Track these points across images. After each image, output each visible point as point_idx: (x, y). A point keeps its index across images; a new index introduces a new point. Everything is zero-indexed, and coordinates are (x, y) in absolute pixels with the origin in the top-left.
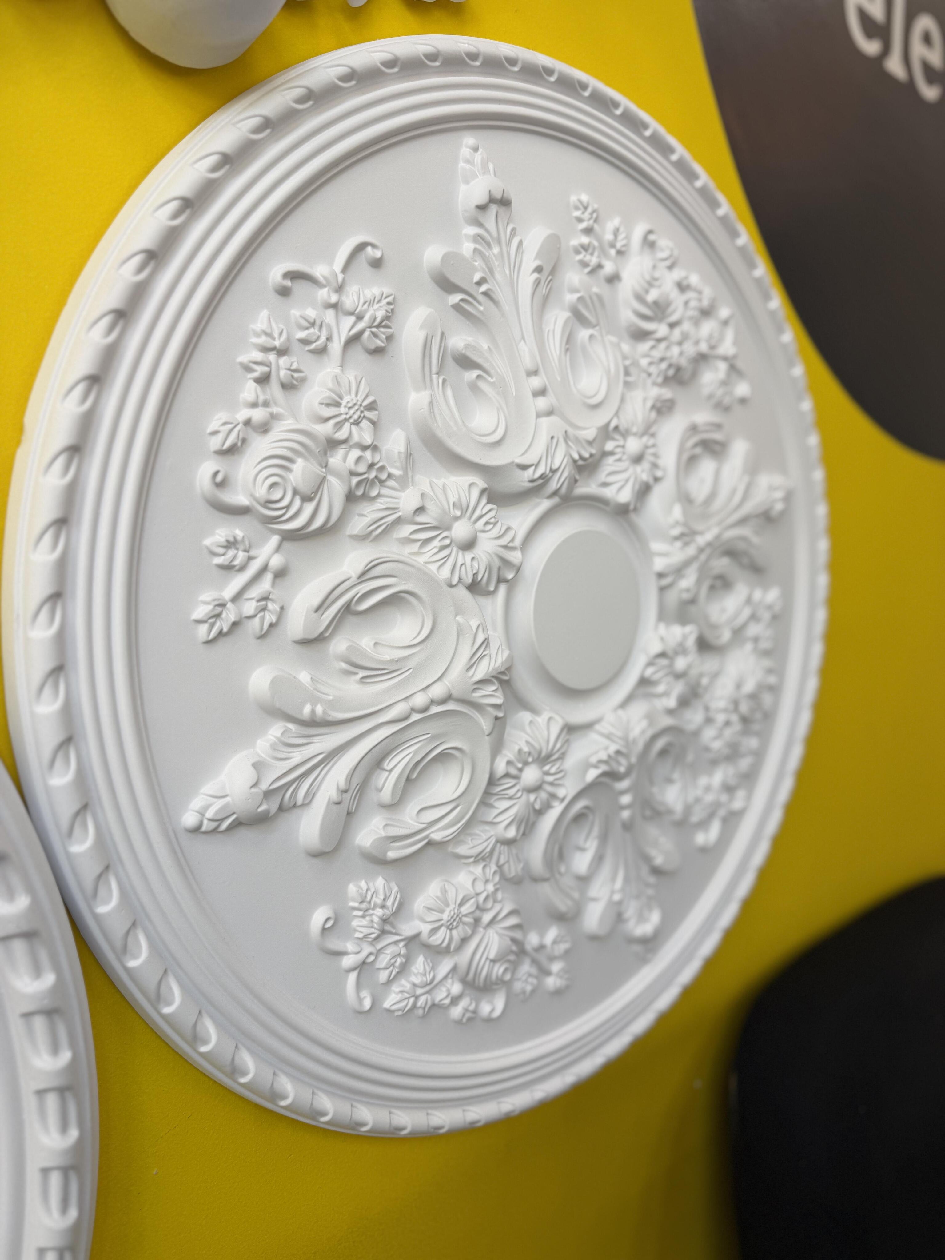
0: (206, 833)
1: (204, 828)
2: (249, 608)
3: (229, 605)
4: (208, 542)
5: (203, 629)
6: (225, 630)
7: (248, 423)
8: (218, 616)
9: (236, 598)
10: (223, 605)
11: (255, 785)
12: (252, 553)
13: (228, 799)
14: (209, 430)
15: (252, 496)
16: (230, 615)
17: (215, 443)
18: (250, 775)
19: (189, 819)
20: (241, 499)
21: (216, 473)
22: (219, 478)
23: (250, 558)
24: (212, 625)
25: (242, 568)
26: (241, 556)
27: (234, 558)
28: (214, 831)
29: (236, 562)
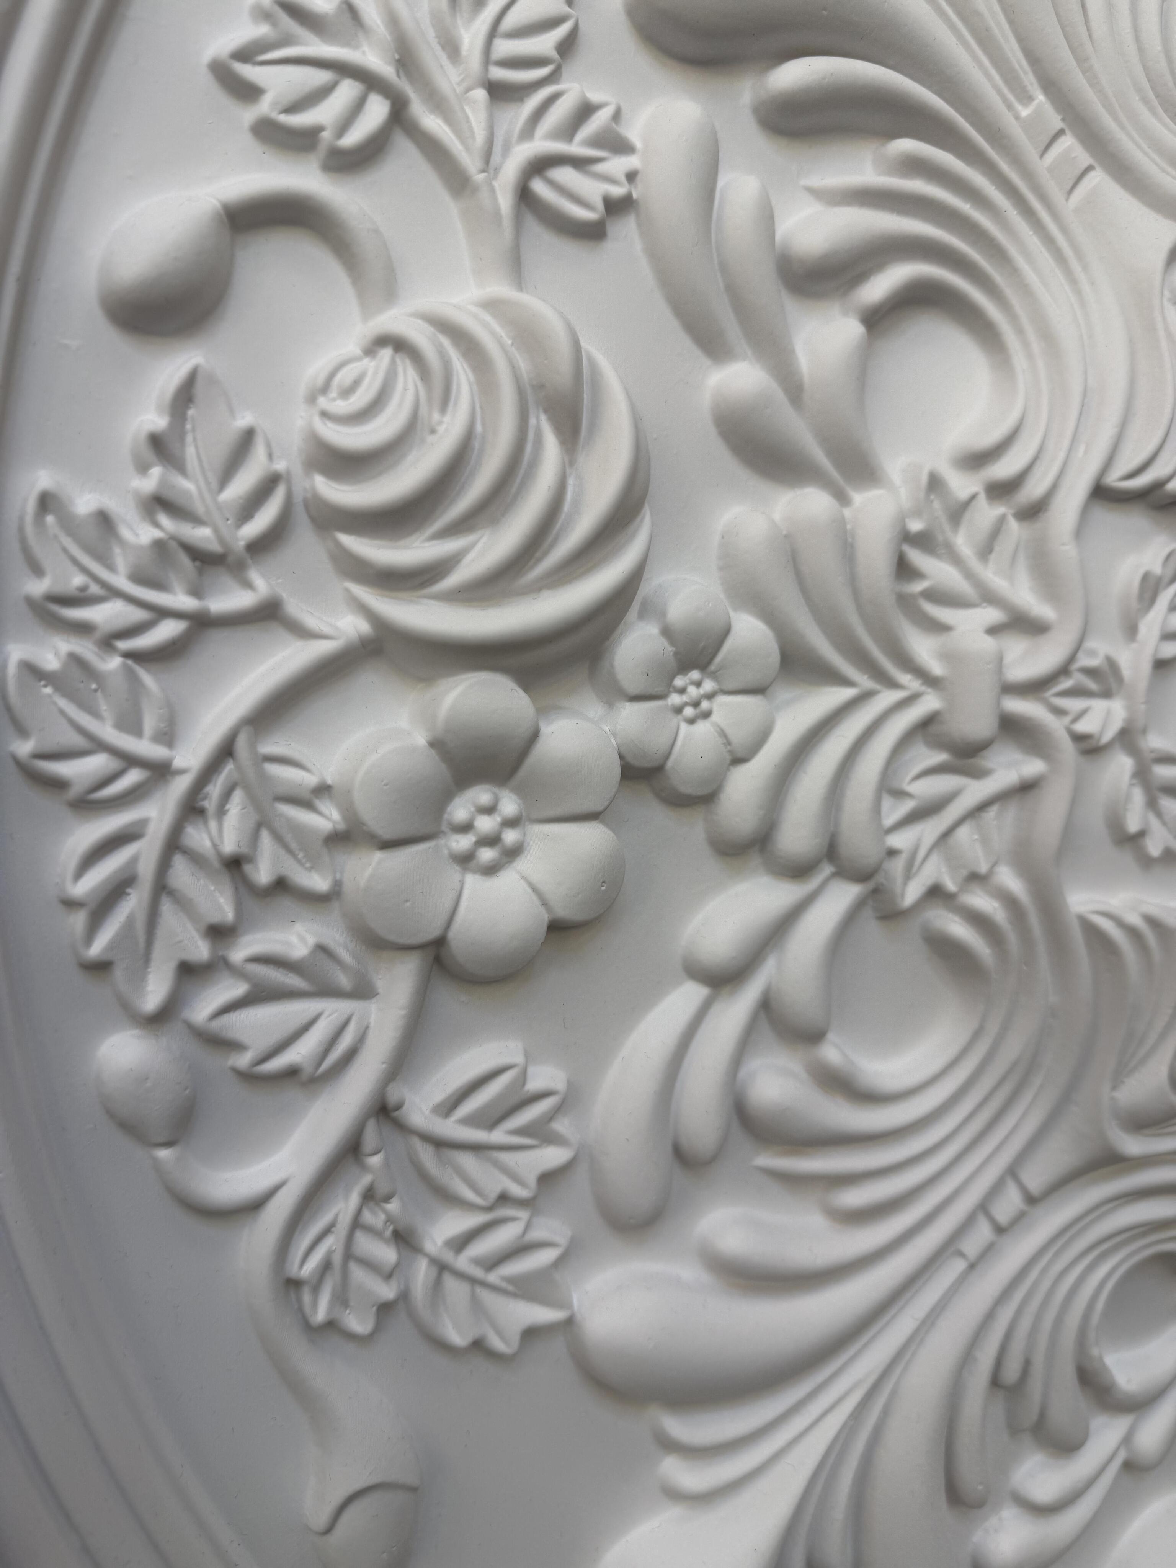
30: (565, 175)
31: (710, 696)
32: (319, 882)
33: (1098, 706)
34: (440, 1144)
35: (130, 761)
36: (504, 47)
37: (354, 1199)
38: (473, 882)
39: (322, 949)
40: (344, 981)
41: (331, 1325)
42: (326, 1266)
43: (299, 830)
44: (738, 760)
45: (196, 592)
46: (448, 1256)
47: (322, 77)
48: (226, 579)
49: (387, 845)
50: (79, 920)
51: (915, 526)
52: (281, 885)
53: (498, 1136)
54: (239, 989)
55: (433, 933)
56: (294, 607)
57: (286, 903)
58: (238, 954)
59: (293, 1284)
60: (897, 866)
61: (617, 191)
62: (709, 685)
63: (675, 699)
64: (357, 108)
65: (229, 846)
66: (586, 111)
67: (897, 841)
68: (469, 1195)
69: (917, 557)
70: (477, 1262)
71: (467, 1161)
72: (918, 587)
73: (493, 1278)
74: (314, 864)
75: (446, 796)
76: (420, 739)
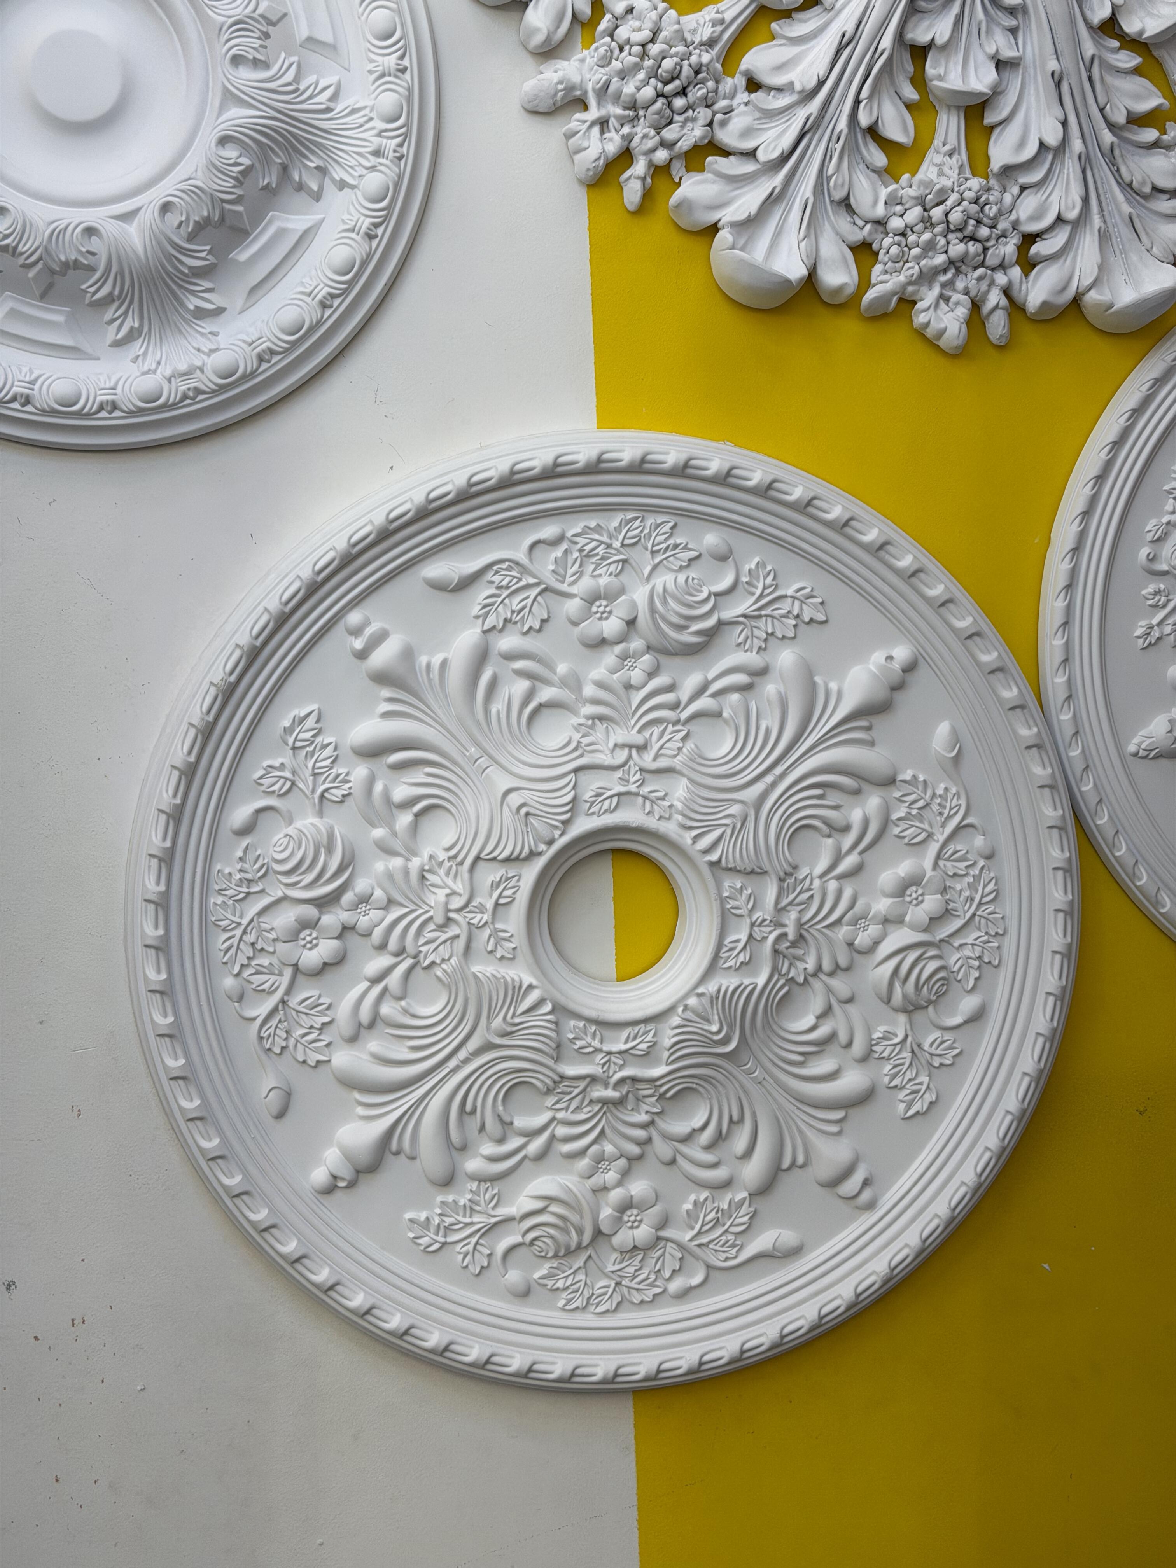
0: (1141, 758)
1: (1140, 755)
2: (1168, 629)
3: (1156, 628)
4: (1143, 592)
5: (1142, 640)
6: (1153, 642)
7: (1168, 523)
8: (1149, 634)
9: (1159, 624)
10: (1152, 628)
11: (1170, 732)
12: (1170, 597)
13: (1154, 739)
14: (1147, 529)
15: (1170, 565)
16: (1156, 633)
17: (1149, 537)
18: (1166, 727)
19: (1132, 748)
20: (1165, 567)
21: (1149, 553)
22: (1151, 557)
23: (1169, 601)
24: (1146, 639)
25: (1164, 606)
26: (1163, 599)
27: (1159, 601)
28: (1145, 757)
29: (1160, 603)
30: (333, 791)
31: (369, 910)
32: (271, 949)
33: (479, 916)
34: (297, 1012)
35: (234, 922)
36: (318, 765)
37: (277, 1021)
38: (306, 952)
39: (271, 964)
40: (277, 972)
41: (269, 1049)
42: (269, 1035)
43: (268, 938)
44: (376, 926)
45: (248, 888)
46: (299, 1039)
47: (277, 779)
48: (255, 884)
49: (284, 942)
50: (222, 953)
51: (427, 868)
52: (262, 949)
53: (312, 1012)
54: (254, 971)
55: (295, 962)
56: (267, 890)
57: (264, 953)
58: (253, 963)
59: (262, 1038)
60: (422, 956)
61: (346, 793)
62: (368, 907)
63: (359, 910)
64: (284, 784)
65: (252, 941)
66: (338, 776)
67: (421, 949)
68: (304, 1025)
69: (427, 875)
70: (306, 1041)
71: (303, 1016)
72: (428, 883)
73: (311, 1046)
74: (269, 945)
75: (299, 932)
76: (293, 919)
